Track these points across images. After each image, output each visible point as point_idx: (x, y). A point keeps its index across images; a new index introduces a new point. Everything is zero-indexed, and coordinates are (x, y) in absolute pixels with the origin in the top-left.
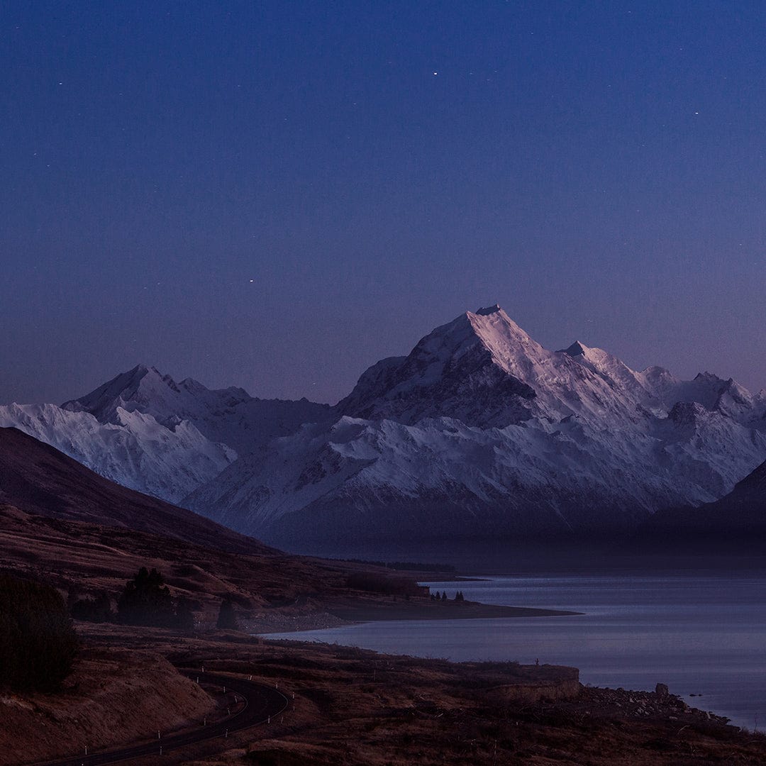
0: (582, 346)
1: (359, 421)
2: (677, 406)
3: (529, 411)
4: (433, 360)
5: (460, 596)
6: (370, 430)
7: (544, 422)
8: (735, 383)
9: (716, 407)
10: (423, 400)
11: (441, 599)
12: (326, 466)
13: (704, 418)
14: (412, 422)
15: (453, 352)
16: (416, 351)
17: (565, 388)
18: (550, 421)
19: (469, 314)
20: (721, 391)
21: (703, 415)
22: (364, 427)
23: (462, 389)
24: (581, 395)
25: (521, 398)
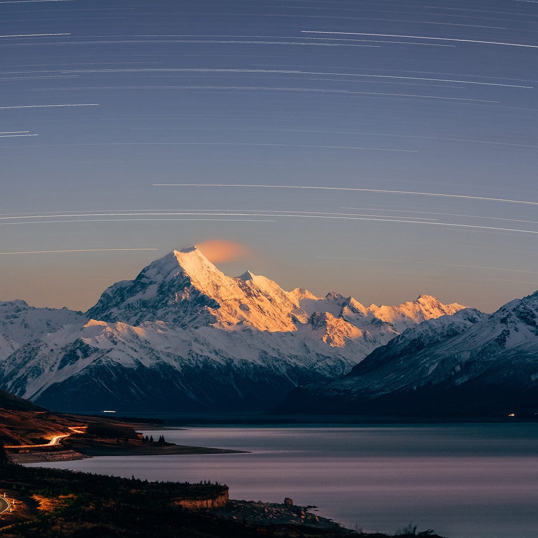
0: (252, 275)
1: (101, 323)
2: (314, 315)
3: (215, 317)
4: (151, 283)
5: (162, 439)
6: (109, 329)
7: (225, 325)
8: (353, 300)
9: (340, 316)
10: (145, 309)
11: (149, 441)
12: (79, 353)
13: (333, 323)
14: (137, 324)
15: (165, 277)
16: (140, 276)
17: (240, 302)
18: (229, 324)
19: (175, 252)
20: (344, 305)
21: (331, 320)
22: (105, 327)
23: (170, 303)
24: (250, 307)
25: (209, 308)
